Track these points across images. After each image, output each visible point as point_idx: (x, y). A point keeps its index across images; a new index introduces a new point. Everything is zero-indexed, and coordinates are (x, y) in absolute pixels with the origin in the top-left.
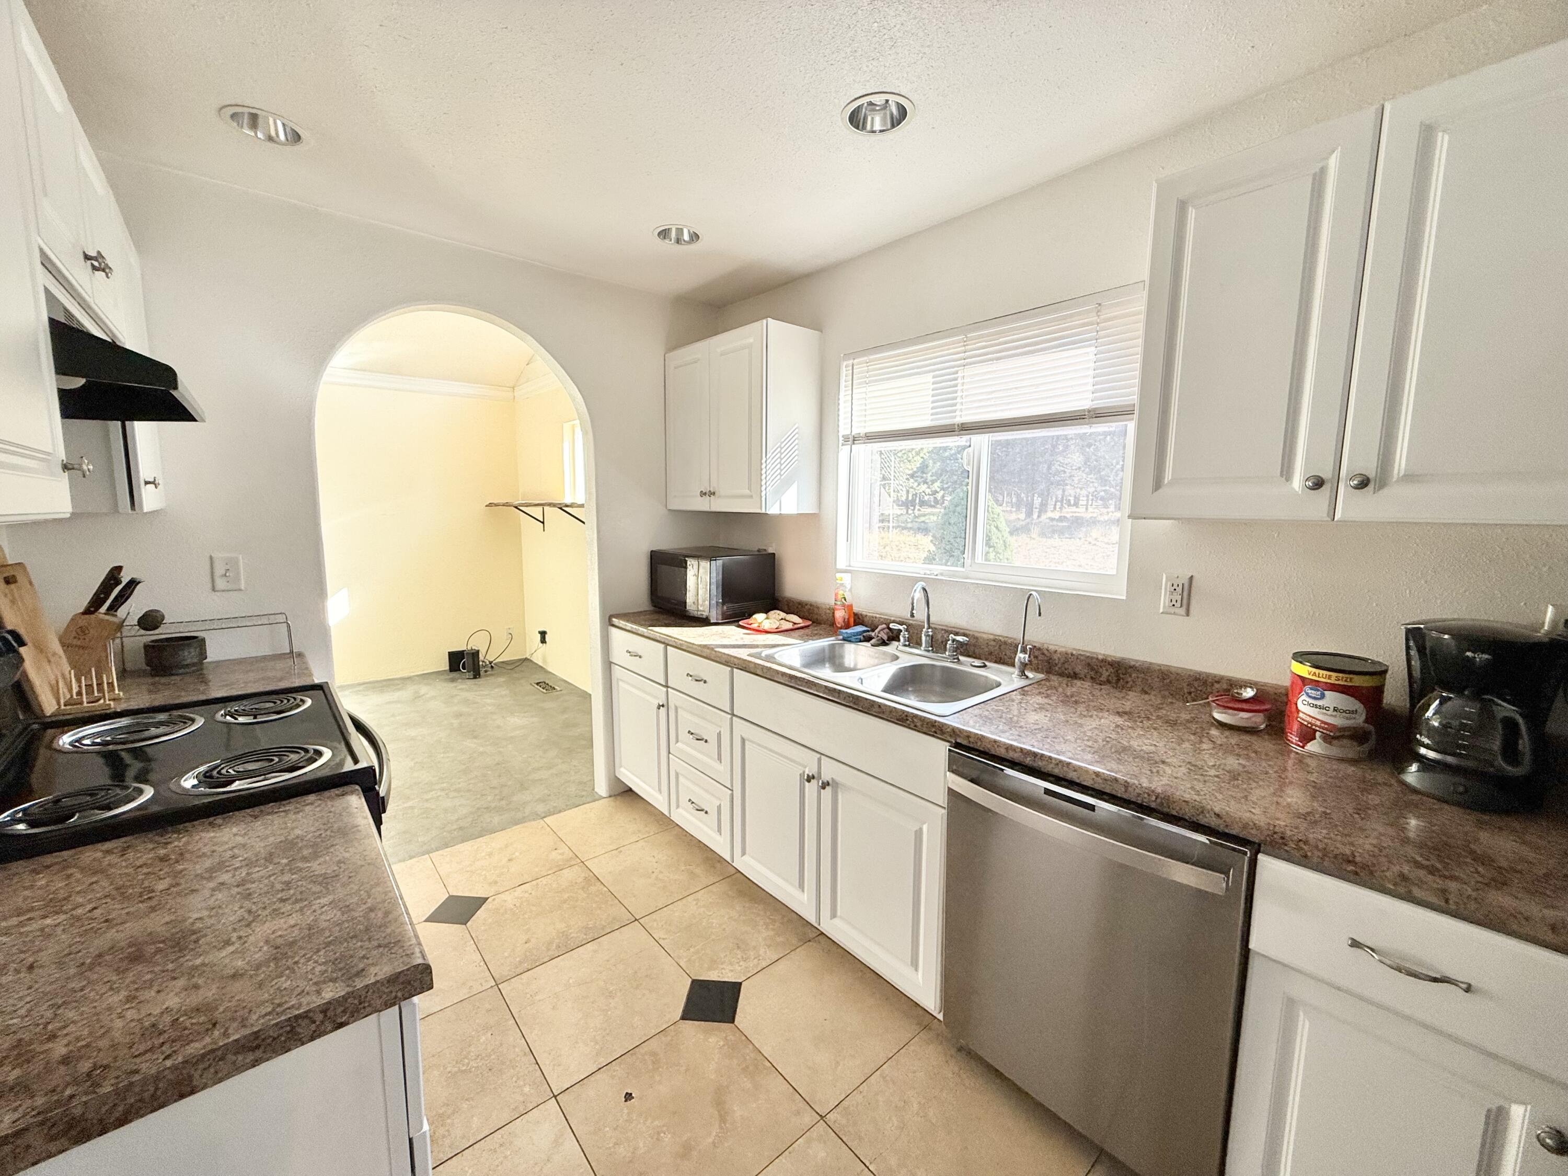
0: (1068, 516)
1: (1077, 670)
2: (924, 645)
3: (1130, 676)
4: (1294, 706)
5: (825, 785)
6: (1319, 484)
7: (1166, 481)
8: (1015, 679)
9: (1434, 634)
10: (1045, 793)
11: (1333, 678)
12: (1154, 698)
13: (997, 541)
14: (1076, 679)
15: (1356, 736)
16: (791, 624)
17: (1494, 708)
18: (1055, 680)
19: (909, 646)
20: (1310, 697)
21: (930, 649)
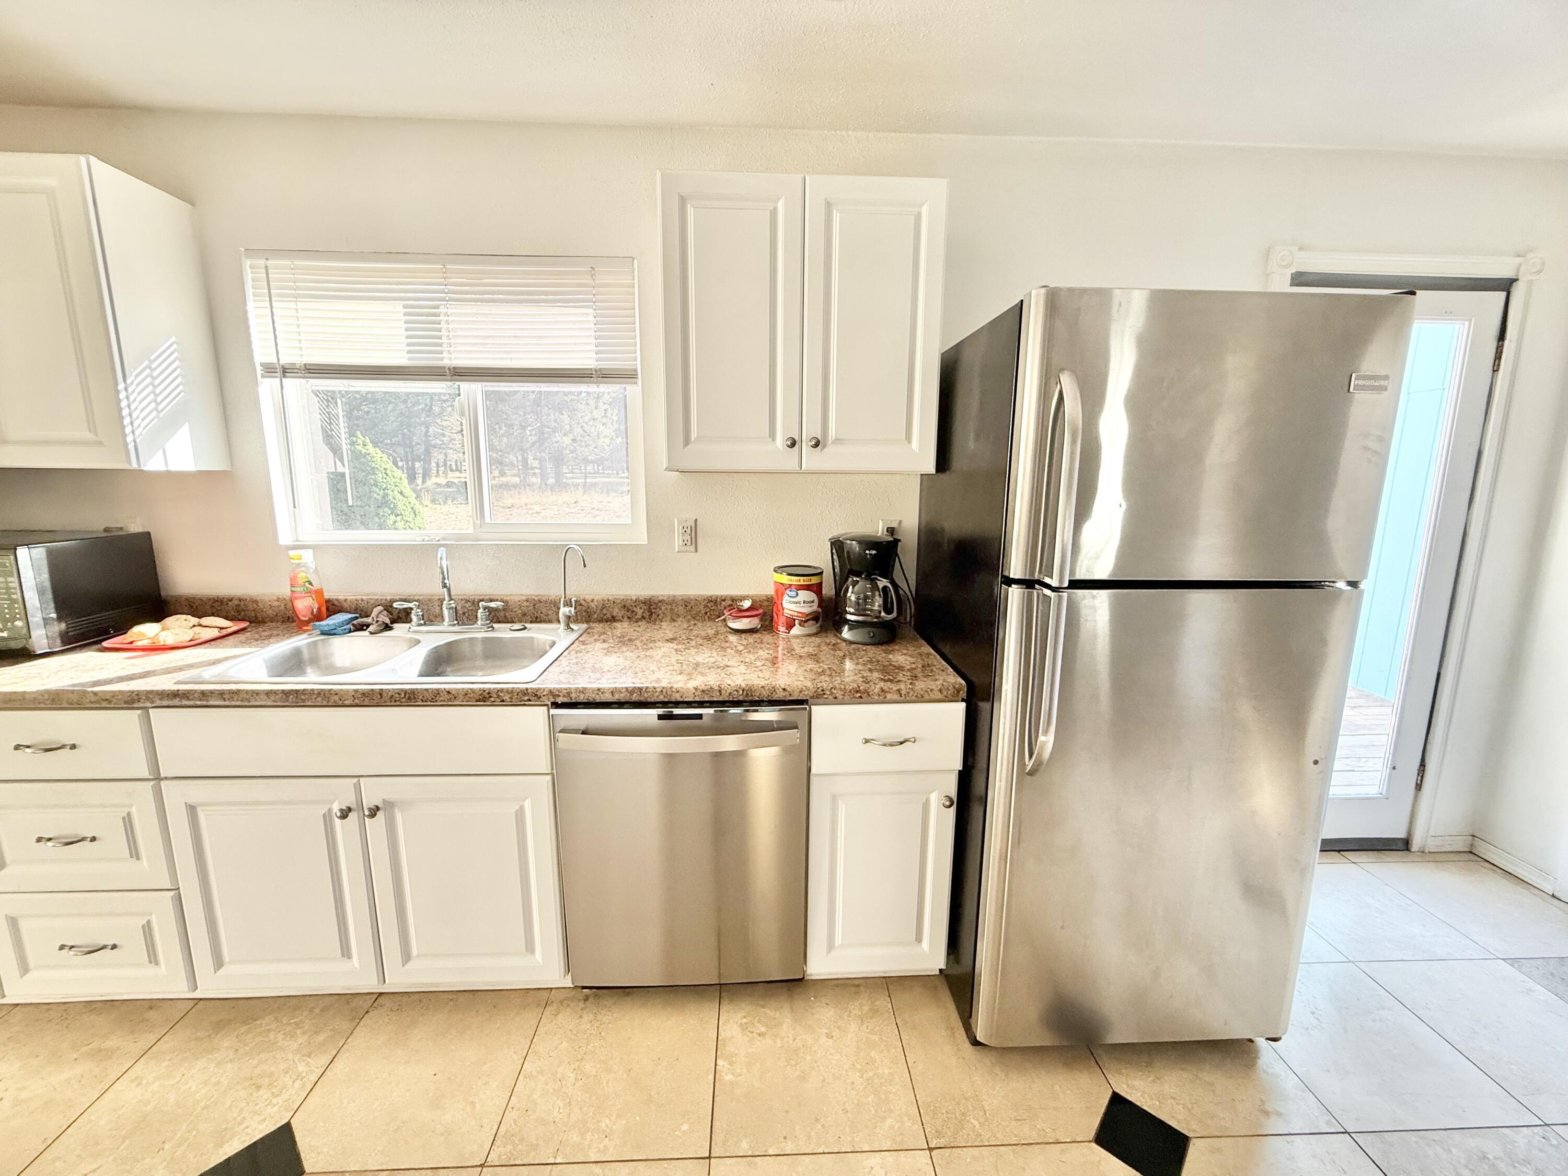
0: (456, 481)
1: (615, 614)
2: (447, 619)
3: (661, 609)
4: (780, 606)
5: (374, 811)
6: (793, 444)
7: (693, 439)
8: (562, 634)
9: (848, 542)
10: (659, 719)
11: (802, 581)
12: (682, 624)
13: (405, 508)
14: (615, 621)
15: (815, 617)
16: (216, 630)
17: (878, 582)
18: (598, 627)
19: (425, 624)
20: (791, 597)
21: (456, 622)
